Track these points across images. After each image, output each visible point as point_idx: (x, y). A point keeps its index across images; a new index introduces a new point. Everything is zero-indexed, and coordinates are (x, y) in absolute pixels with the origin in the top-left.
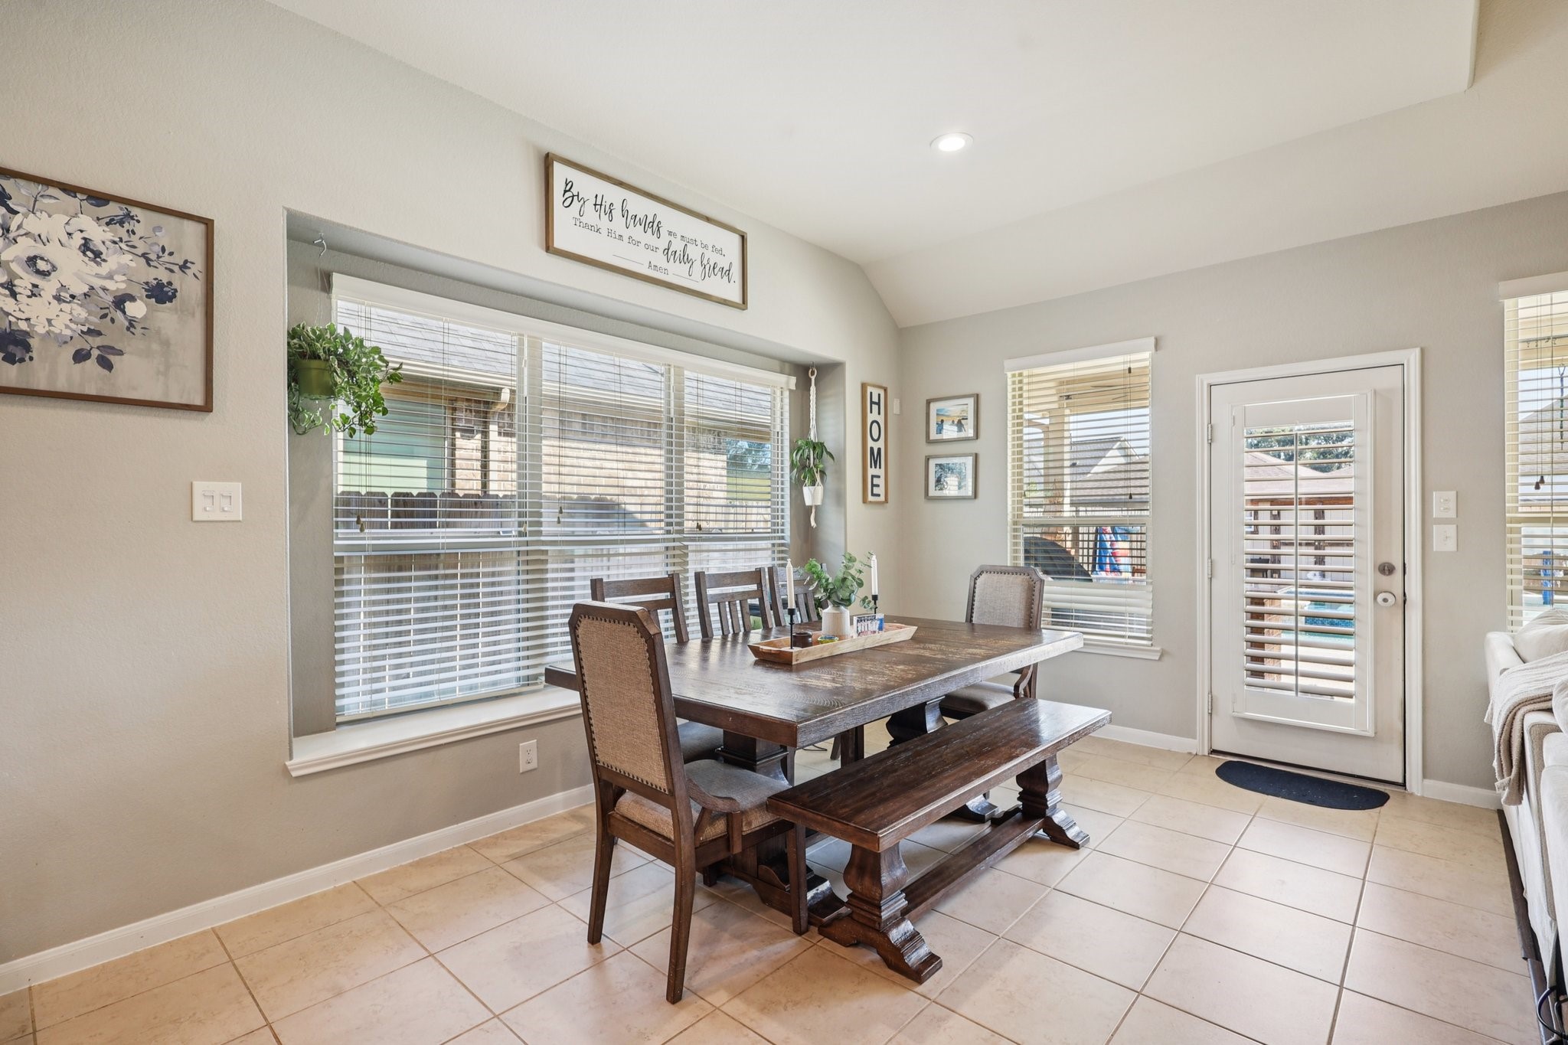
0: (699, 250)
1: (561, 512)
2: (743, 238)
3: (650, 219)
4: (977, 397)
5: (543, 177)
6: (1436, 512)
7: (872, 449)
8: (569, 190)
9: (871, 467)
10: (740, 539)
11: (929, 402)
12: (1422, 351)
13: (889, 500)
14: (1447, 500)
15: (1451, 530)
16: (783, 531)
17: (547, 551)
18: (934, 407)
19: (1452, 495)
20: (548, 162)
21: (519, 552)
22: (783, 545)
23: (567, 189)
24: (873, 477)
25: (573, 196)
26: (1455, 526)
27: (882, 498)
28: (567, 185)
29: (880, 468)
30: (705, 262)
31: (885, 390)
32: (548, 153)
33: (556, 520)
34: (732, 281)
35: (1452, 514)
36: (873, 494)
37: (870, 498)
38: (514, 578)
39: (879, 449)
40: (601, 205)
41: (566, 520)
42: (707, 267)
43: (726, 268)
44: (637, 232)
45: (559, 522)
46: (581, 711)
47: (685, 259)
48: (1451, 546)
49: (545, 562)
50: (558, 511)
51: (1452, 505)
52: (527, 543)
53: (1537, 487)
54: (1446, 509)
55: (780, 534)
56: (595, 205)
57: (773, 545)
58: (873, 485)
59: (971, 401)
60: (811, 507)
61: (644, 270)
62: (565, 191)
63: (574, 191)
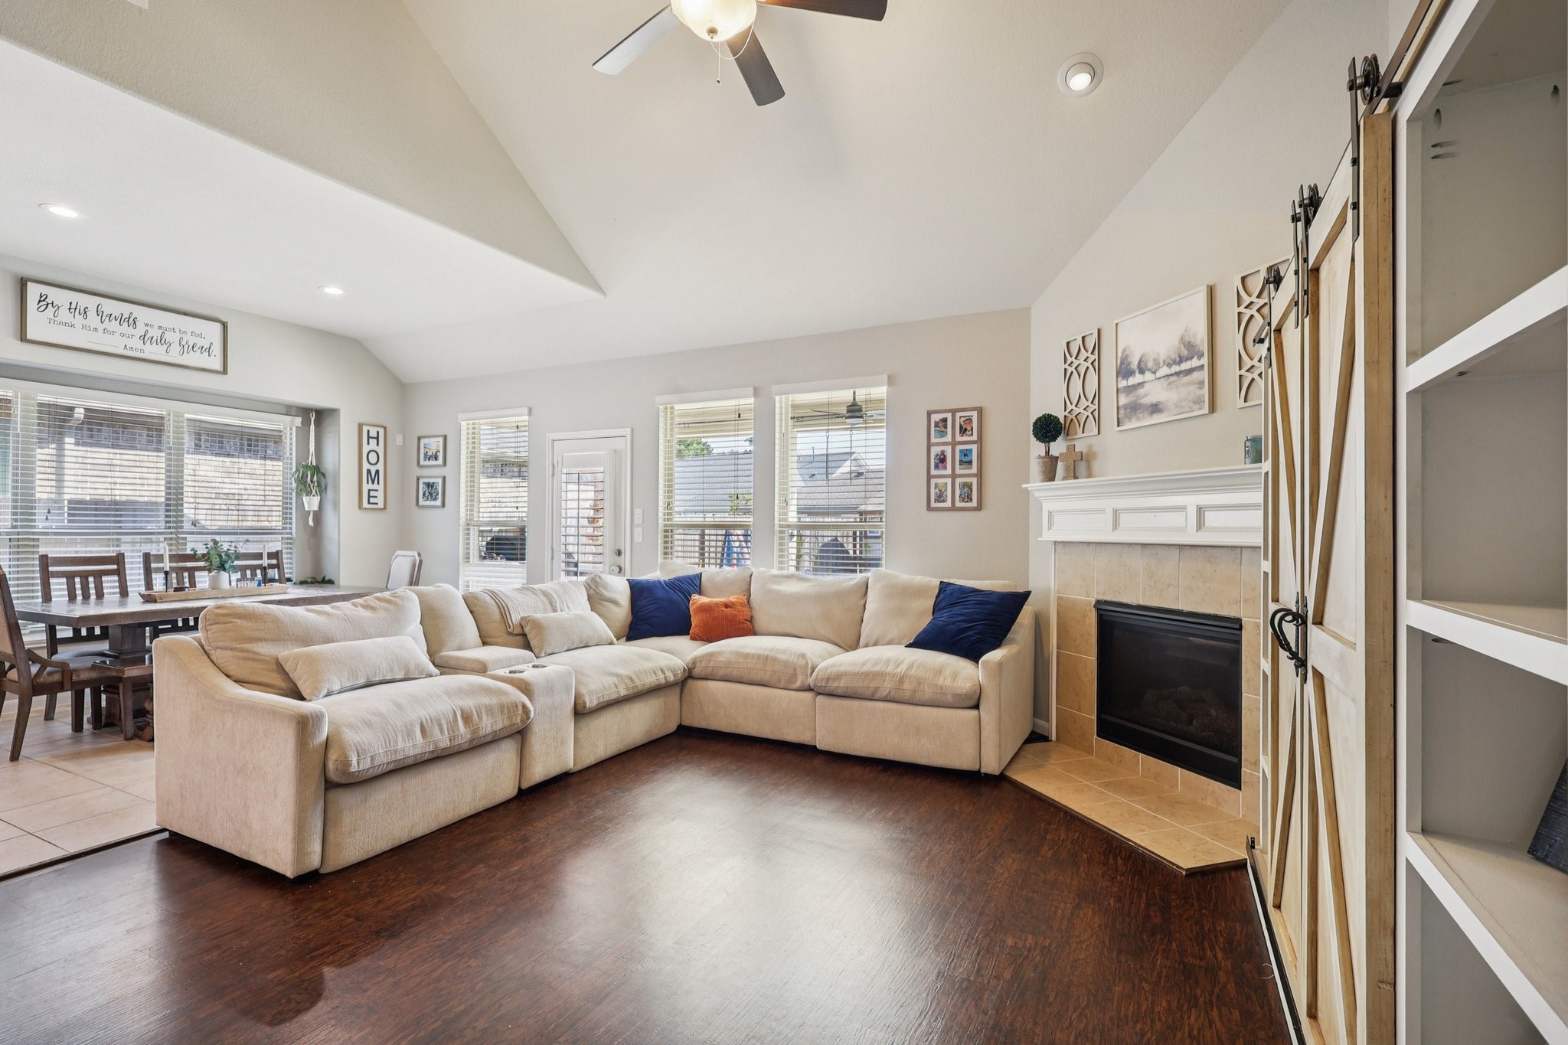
0: (178, 335)
1: (49, 512)
2: (225, 326)
3: (126, 315)
4: (445, 437)
5: (19, 293)
6: (636, 522)
7: (369, 471)
8: (44, 300)
9: (368, 483)
10: (241, 534)
11: (419, 439)
12: (632, 430)
13: (387, 507)
14: (639, 514)
15: (641, 530)
16: (291, 529)
17: (38, 539)
18: (423, 442)
19: (641, 511)
20: (23, 283)
21: (10, 539)
22: (291, 539)
23: (42, 299)
24: (369, 491)
25: (48, 304)
27: (381, 505)
28: (41, 297)
29: (378, 483)
30: (184, 343)
31: (385, 428)
32: (22, 278)
33: (45, 517)
34: (213, 355)
35: (641, 522)
36: (369, 503)
37: (365, 505)
38: (8, 556)
39: (377, 472)
40: (75, 309)
41: (52, 518)
42: (186, 347)
43: (207, 346)
44: (114, 325)
45: (47, 519)
46: (45, 645)
47: (162, 340)
48: (641, 539)
49: (38, 546)
50: (46, 511)
51: (641, 517)
52: (18, 533)
55: (288, 531)
56: (70, 309)
57: (282, 538)
58: (369, 497)
59: (441, 440)
60: (309, 512)
61: (121, 351)
62: (40, 301)
63: (49, 300)
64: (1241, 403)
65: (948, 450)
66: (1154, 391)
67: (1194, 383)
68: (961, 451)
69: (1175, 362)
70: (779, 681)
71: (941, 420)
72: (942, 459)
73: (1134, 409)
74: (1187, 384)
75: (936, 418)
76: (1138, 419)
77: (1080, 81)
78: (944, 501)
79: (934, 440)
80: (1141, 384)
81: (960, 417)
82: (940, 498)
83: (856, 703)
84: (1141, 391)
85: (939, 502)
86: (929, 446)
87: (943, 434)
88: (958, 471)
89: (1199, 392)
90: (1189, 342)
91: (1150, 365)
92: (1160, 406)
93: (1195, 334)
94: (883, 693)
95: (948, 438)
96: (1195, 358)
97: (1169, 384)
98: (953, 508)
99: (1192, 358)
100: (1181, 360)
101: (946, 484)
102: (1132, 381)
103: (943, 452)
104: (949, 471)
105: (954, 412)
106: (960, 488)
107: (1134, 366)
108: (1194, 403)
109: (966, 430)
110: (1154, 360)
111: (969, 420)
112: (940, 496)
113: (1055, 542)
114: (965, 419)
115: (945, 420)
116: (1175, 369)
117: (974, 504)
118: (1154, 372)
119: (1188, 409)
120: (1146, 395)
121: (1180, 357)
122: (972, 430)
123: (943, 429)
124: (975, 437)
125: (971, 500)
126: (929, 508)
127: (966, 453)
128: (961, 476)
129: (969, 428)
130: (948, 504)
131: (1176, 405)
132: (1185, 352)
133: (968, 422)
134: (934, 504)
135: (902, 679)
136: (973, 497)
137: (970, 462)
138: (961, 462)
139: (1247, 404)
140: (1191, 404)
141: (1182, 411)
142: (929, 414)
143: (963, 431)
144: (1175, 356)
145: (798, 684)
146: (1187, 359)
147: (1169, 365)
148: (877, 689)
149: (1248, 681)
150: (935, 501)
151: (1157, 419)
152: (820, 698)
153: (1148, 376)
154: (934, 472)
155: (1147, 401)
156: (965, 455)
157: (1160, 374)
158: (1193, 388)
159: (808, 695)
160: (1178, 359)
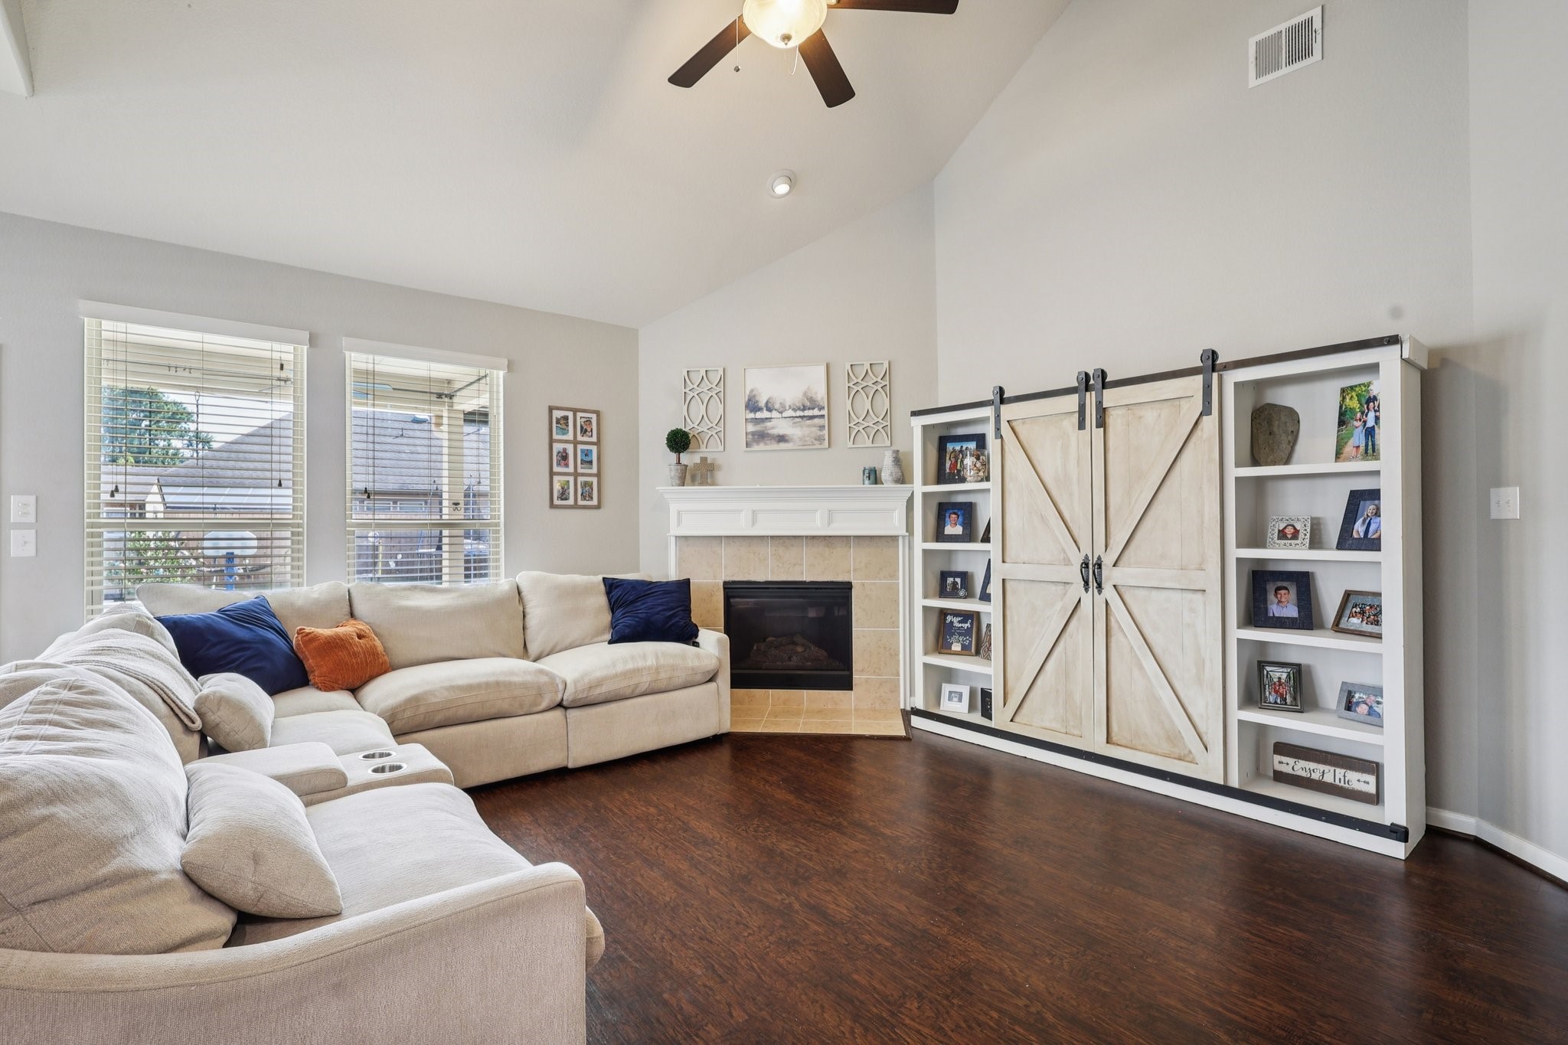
6: (14, 517)
14: (25, 505)
15: (31, 535)
19: (32, 499)
26: (34, 531)
35: (32, 519)
48: (30, 551)
51: (32, 509)
53: (112, 495)
54: (25, 513)
64: (850, 444)
65: (570, 448)
66: (780, 425)
67: (815, 426)
68: (582, 451)
69: (799, 409)
70: (521, 706)
71: (562, 417)
72: (564, 457)
73: (761, 436)
74: (809, 426)
75: (557, 414)
76: (766, 444)
77: (782, 189)
78: (566, 499)
79: (555, 437)
80: (769, 419)
81: (581, 418)
82: (563, 496)
83: (613, 706)
84: (768, 424)
85: (562, 500)
86: (551, 441)
87: (564, 431)
88: (580, 470)
89: (819, 433)
90: (811, 397)
91: (777, 406)
92: (787, 438)
93: (816, 393)
94: (643, 688)
95: (570, 436)
96: (816, 409)
97: (794, 423)
98: (576, 506)
99: (813, 409)
100: (804, 409)
101: (568, 482)
102: (759, 415)
103: (565, 450)
104: (571, 469)
105: (575, 411)
106: (582, 487)
107: (762, 404)
108: (816, 439)
109: (586, 431)
110: (781, 403)
111: (589, 421)
112: (563, 493)
113: (676, 537)
114: (586, 420)
115: (566, 418)
116: (799, 413)
117: (595, 502)
118: (781, 413)
119: (810, 443)
120: (773, 428)
121: (804, 406)
122: (592, 431)
123: (564, 427)
124: (594, 439)
125: (592, 498)
126: (552, 506)
127: (587, 453)
128: (583, 475)
129: (589, 430)
130: (571, 502)
131: (801, 439)
132: (808, 404)
133: (588, 423)
134: (556, 502)
135: (657, 670)
136: (589, 496)
137: (591, 462)
138: (583, 462)
139: (855, 446)
140: (813, 440)
141: (805, 443)
142: (551, 409)
143: (584, 431)
144: (799, 404)
145: (544, 705)
146: (809, 409)
147: (794, 410)
148: (637, 685)
149: (857, 620)
150: (558, 500)
151: (782, 446)
152: (573, 714)
153: (775, 414)
154: (556, 469)
155: (775, 432)
156: (586, 455)
157: (784, 415)
158: (815, 429)
159: (558, 714)
160: (802, 407)
